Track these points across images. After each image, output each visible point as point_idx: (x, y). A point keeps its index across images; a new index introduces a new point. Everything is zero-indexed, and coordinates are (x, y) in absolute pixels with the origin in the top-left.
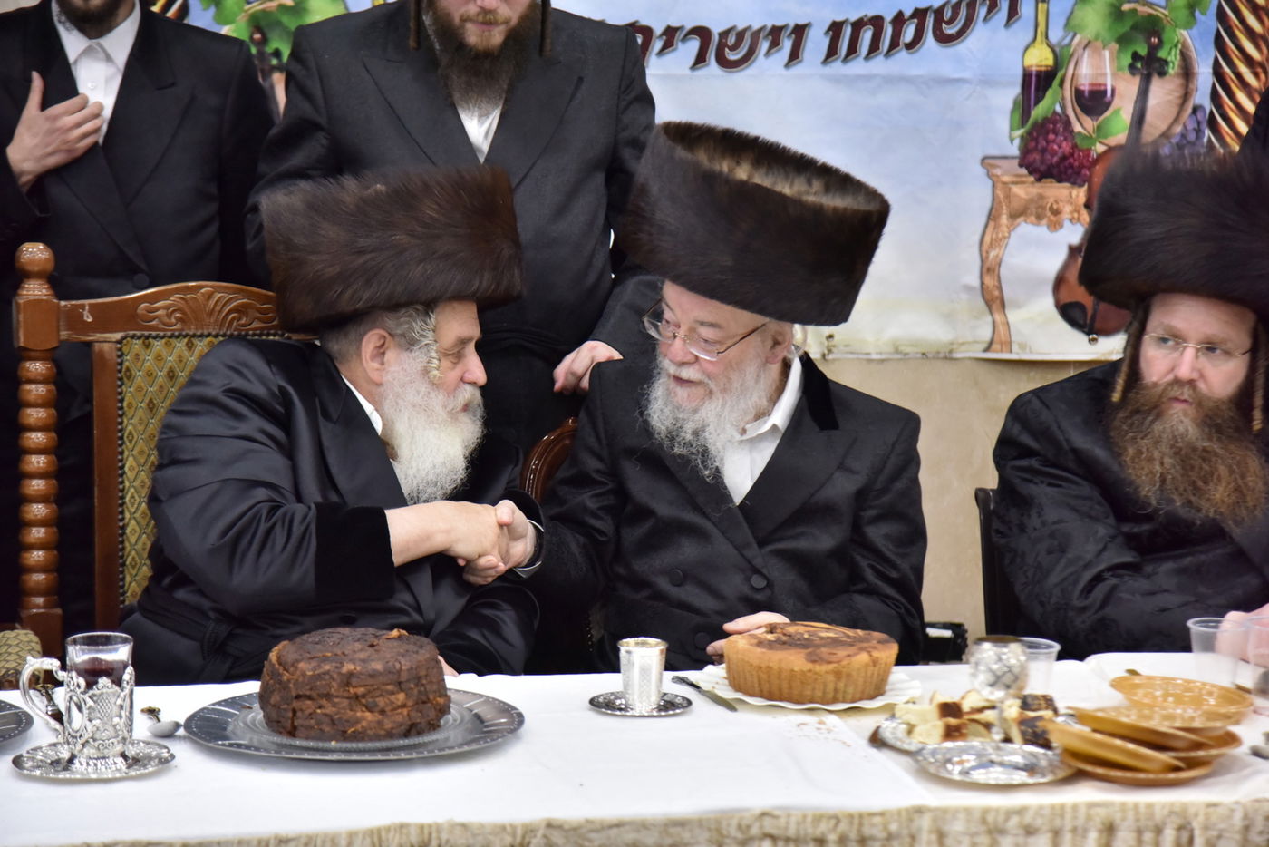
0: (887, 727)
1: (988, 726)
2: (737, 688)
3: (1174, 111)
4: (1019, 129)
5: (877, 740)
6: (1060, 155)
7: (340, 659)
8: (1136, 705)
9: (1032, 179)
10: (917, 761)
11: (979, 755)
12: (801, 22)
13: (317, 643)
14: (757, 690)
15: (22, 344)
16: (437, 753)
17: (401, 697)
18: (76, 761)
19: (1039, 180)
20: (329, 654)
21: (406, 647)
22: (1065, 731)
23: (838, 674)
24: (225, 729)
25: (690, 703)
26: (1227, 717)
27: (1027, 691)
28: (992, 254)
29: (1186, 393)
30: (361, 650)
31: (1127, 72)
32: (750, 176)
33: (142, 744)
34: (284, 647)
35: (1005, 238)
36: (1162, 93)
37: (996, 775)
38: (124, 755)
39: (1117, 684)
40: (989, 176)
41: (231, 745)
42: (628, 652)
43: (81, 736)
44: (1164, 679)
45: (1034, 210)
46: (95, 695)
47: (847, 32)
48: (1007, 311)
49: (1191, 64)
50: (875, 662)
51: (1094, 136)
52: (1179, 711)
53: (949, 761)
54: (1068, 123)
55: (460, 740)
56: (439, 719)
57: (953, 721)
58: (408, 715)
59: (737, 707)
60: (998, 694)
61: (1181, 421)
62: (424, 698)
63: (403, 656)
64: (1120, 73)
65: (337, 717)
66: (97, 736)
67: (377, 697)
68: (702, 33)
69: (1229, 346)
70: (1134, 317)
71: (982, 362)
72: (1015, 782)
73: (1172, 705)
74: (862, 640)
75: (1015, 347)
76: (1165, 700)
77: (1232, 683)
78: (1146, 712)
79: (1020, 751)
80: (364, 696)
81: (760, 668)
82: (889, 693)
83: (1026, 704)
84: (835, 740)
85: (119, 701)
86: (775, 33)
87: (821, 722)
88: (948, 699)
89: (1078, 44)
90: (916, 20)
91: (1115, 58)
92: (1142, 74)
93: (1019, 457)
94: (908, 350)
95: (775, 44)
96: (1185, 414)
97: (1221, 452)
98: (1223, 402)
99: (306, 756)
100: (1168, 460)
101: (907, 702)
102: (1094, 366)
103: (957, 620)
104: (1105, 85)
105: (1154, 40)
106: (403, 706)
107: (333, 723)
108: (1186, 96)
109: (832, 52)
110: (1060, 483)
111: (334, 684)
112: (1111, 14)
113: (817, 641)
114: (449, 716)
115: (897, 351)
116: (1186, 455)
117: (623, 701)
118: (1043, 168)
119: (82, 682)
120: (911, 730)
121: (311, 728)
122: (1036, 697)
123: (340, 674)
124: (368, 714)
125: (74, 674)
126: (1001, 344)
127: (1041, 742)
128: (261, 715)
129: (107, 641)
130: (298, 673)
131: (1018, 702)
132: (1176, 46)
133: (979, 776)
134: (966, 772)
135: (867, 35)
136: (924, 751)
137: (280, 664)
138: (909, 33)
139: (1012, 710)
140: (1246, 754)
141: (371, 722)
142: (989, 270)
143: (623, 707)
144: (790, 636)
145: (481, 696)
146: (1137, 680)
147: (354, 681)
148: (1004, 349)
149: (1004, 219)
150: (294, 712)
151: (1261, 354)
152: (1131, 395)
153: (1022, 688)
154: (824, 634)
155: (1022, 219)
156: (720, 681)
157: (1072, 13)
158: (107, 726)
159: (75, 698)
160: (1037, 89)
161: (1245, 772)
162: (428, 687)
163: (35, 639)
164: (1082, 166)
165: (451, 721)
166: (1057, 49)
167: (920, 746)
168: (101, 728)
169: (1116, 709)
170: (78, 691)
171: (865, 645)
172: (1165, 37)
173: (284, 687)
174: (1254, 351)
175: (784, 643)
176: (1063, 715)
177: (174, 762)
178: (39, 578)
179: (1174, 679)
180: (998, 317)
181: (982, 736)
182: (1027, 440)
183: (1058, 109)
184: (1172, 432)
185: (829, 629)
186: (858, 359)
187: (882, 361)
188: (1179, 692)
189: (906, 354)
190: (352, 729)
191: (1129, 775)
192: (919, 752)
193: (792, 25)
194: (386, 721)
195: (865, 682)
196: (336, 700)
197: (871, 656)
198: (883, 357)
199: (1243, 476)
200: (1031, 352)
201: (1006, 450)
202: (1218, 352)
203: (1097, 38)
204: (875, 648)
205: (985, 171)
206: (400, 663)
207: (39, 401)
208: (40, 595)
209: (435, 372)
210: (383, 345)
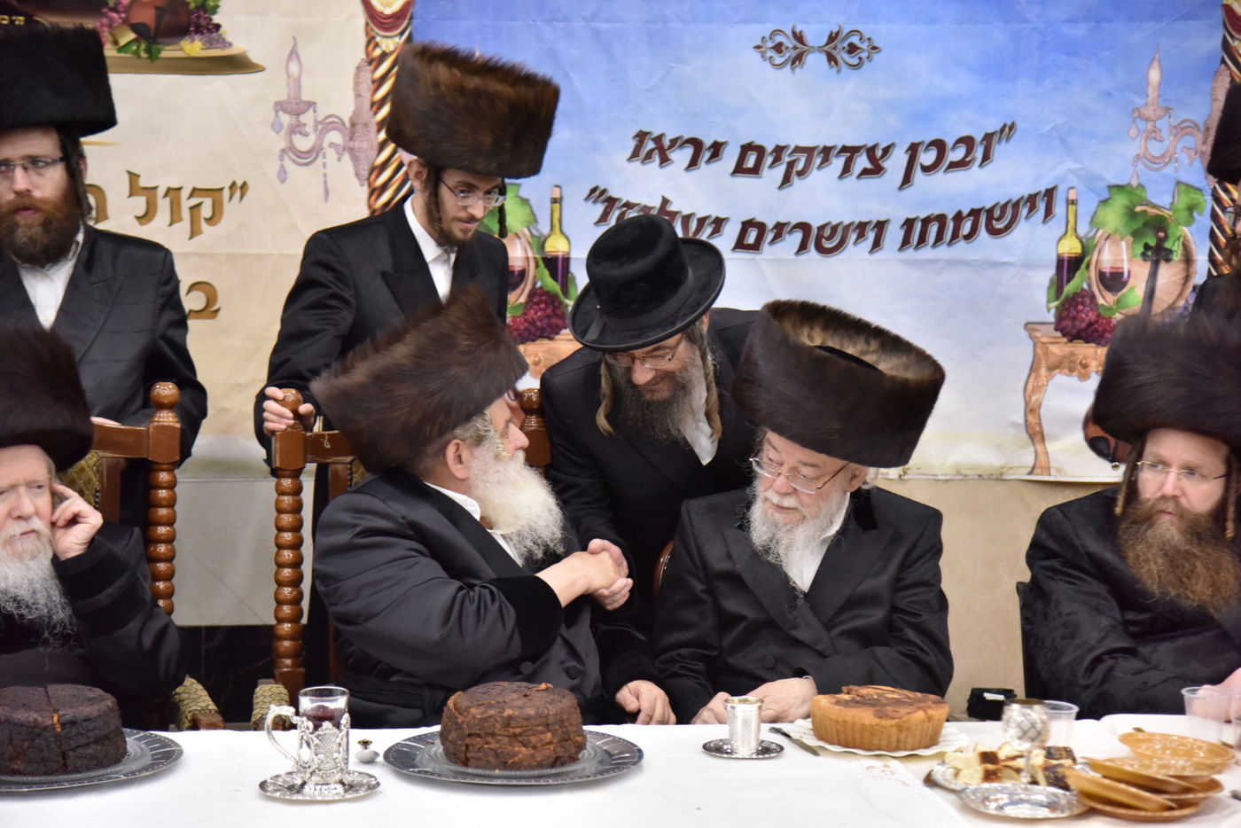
0: (938, 771)
1: (1018, 771)
2: (820, 737)
3: (1178, 289)
4: (1054, 301)
5: (930, 781)
6: (1087, 322)
7: (502, 706)
8: (1140, 756)
9: (1065, 340)
10: (961, 799)
11: (1011, 794)
12: (882, 219)
13: (484, 693)
14: (835, 739)
15: (278, 465)
16: (577, 780)
17: (549, 736)
18: (306, 787)
19: (1071, 341)
20: (493, 702)
21: (551, 697)
22: (1081, 776)
23: (900, 728)
24: (414, 759)
25: (782, 748)
26: (1212, 767)
27: (1050, 744)
28: (1034, 398)
29: (1170, 507)
30: (518, 699)
31: (1140, 259)
32: (824, 340)
33: (356, 774)
34: (459, 696)
35: (1044, 385)
36: (1168, 275)
37: (1024, 811)
38: (341, 782)
39: (1125, 739)
40: (1031, 337)
41: (419, 772)
42: (732, 707)
43: (309, 767)
44: (1162, 735)
45: (1067, 365)
46: (319, 735)
47: (918, 226)
48: (1046, 443)
49: (1191, 253)
50: (930, 719)
51: (1114, 307)
52: (1173, 762)
53: (987, 799)
54: (1093, 297)
55: (594, 770)
56: (577, 753)
57: (990, 767)
58: (554, 750)
59: (819, 752)
60: (1026, 746)
61: (1168, 529)
62: (567, 737)
63: (550, 704)
64: (1134, 259)
65: (500, 751)
66: (322, 767)
67: (531, 735)
68: (804, 227)
69: (1205, 472)
70: (1133, 449)
71: (1026, 484)
72: (1040, 817)
73: (1169, 757)
74: (919, 701)
75: (1053, 472)
76: (1164, 753)
77: (1219, 740)
78: (1147, 762)
79: (1044, 792)
80: (520, 735)
81: (838, 722)
82: (942, 744)
83: (1050, 753)
84: (896, 780)
85: (338, 740)
86: (862, 228)
87: (886, 766)
88: (988, 749)
89: (1101, 237)
90: (972, 218)
91: (1131, 247)
92: (1152, 260)
93: (1047, 558)
94: (968, 472)
95: (861, 235)
96: (1172, 524)
97: (1200, 554)
98: (1202, 515)
99: (477, 781)
100: (1160, 561)
101: (956, 751)
102: (1107, 488)
103: (1008, 687)
104: (1122, 268)
105: (1161, 234)
106: (550, 743)
107: (497, 756)
108: (1187, 278)
109: (906, 242)
110: (1074, 581)
111: (498, 725)
112: (1127, 214)
113: (884, 701)
114: (585, 751)
115: (958, 473)
116: (1174, 558)
117: (729, 747)
118: (1074, 331)
119: (311, 725)
120: (957, 773)
121: (480, 759)
122: (1058, 749)
123: (502, 717)
124: (523, 749)
125: (305, 719)
126: (1042, 468)
127: (1061, 785)
128: (441, 749)
129: (330, 693)
130: (470, 716)
131: (1043, 752)
132: (1178, 239)
133: (1011, 811)
134: (1001, 808)
135: (933, 229)
136: (968, 791)
137: (456, 709)
138: (966, 227)
139: (1039, 758)
140: (1228, 797)
141: (526, 755)
142: (1031, 410)
143: (729, 751)
144: (862, 697)
145: (609, 736)
146: (1141, 736)
147: (513, 723)
148: (1044, 472)
149: (1043, 371)
150: (467, 746)
151: (1234, 477)
152: (1130, 510)
153: (1044, 741)
154: (890, 696)
155: (1057, 371)
156: (807, 732)
157: (1095, 213)
158: (328, 760)
159: (305, 737)
160: (1069, 271)
161: (1226, 812)
162: (569, 728)
163: (284, 691)
164: (1105, 331)
165: (587, 755)
166: (1084, 241)
167: (964, 786)
168: (325, 762)
169: (1122, 759)
170: (308, 732)
171: (922, 705)
172: (1171, 231)
173: (459, 727)
174: (1228, 476)
175: (858, 702)
176: (1081, 764)
177: (379, 789)
178: (287, 644)
179: (1171, 736)
180: (1039, 447)
181: (1014, 779)
182: (1051, 544)
183: (1085, 286)
184: (1161, 538)
185: (893, 691)
186: (927, 479)
187: (947, 481)
188: (1174, 746)
189: (966, 476)
190: (511, 761)
191: (1132, 812)
192: (963, 790)
193: (875, 222)
194: (537, 754)
195: (922, 735)
196: (499, 738)
197: (926, 713)
198: (947, 478)
199: (1218, 574)
200: (1066, 476)
201: (1037, 552)
202: (1196, 475)
203: (1116, 232)
204: (930, 707)
205: (1027, 333)
206: (548, 709)
207: (289, 509)
208: (288, 657)
209: (504, 454)
210: (457, 450)
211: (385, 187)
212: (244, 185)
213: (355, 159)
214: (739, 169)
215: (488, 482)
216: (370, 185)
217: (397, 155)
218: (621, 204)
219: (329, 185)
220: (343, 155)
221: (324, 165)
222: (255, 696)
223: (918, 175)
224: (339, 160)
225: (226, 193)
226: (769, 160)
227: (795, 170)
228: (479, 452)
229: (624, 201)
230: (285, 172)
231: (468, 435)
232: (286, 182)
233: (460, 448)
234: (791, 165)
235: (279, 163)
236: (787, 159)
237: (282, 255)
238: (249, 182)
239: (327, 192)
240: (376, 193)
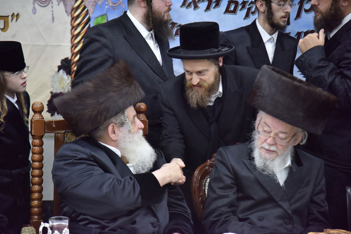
15: (33, 134)
163: (34, 230)
178: (36, 210)
207: (38, 152)
208: (36, 215)
209: (132, 130)
210: (113, 128)
211: (78, 16)
212: (18, 15)
213: (65, 5)
214: (227, 11)
215: (126, 142)
216: (71, 16)
217: (83, 3)
218: (177, 25)
219: (54, 15)
220: (60, 3)
221: (52, 7)
222: (21, 232)
223: (303, 14)
224: (58, 5)
225: (10, 18)
226: (240, 7)
227: (251, 11)
228: (121, 129)
229: (179, 24)
230: (35, 10)
231: (118, 122)
232: (36, 14)
233: (114, 128)
234: (249, 9)
235: (33, 5)
236: (248, 7)
237: (34, 45)
238: (20, 14)
239: (53, 19)
240: (74, 19)
